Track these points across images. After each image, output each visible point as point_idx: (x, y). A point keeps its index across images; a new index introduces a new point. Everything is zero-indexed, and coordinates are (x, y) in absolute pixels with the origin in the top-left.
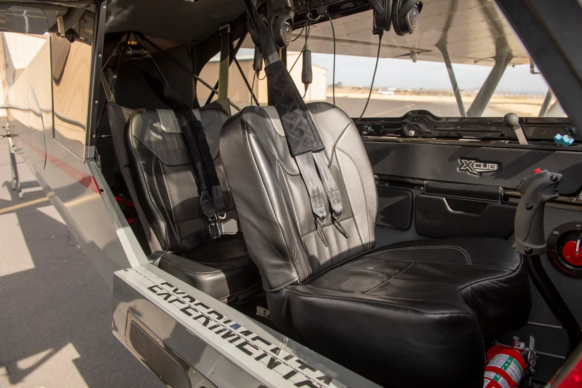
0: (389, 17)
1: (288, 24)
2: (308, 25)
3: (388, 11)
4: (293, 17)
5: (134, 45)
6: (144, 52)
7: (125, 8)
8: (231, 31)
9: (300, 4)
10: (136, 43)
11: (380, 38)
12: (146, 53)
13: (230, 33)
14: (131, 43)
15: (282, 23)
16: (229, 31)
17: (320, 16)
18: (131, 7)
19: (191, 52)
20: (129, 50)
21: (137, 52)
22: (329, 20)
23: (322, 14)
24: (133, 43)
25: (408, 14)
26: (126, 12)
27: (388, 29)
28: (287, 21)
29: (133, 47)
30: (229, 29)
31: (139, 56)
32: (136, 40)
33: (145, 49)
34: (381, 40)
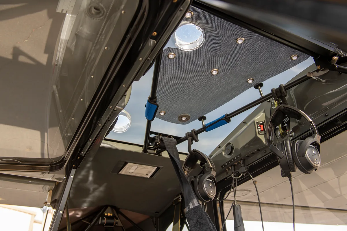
0: (290, 158)
1: (212, 181)
2: (235, 187)
3: (288, 153)
4: (215, 176)
5: (110, 216)
6: (116, 221)
7: (100, 185)
8: (182, 200)
9: (227, 169)
10: (111, 215)
11: (290, 180)
12: (118, 222)
13: (181, 202)
14: (107, 214)
15: (205, 180)
16: (180, 201)
17: (242, 175)
18: (105, 184)
19: (156, 221)
20: (104, 219)
21: (110, 221)
22: (251, 178)
23: (243, 173)
24: (109, 214)
25: (306, 152)
26: (102, 189)
27: (294, 171)
28: (209, 178)
29: (108, 217)
30: (180, 198)
31: (112, 224)
32: (113, 212)
33: (117, 219)
34: (292, 181)
